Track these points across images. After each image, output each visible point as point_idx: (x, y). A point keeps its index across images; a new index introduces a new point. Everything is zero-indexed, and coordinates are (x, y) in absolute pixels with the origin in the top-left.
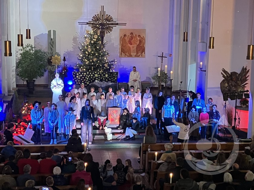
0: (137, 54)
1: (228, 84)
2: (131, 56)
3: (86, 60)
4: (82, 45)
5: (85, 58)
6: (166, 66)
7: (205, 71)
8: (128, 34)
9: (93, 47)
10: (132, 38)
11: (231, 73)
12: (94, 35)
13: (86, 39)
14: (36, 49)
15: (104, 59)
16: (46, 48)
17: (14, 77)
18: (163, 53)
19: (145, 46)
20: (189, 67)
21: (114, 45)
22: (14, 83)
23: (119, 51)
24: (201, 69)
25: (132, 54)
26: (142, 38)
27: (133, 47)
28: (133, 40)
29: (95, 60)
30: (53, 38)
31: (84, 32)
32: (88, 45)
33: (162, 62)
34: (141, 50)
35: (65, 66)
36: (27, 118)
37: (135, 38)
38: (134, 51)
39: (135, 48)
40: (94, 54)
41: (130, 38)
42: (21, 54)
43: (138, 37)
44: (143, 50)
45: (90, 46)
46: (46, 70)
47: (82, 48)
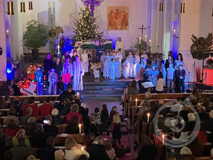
0: (122, 27)
1: (197, 47)
2: (116, 29)
3: (79, 32)
4: (76, 20)
5: (79, 31)
6: (146, 36)
7: (178, 37)
8: (114, 10)
9: (85, 21)
10: (117, 14)
11: (199, 38)
12: (86, 11)
13: (80, 15)
14: (39, 23)
15: (94, 31)
16: (47, 23)
17: (22, 47)
18: (143, 25)
19: (128, 20)
20: (165, 35)
21: (103, 20)
22: (21, 51)
23: (107, 25)
24: (174, 35)
25: (118, 27)
26: (126, 14)
27: (118, 21)
28: (119, 15)
29: (87, 31)
30: (52, 14)
31: (78, 9)
32: (81, 19)
33: (142, 33)
34: (125, 24)
35: (63, 37)
36: (32, 77)
37: (120, 14)
38: (119, 24)
39: (120, 22)
40: (86, 27)
41: (116, 14)
42: (27, 28)
43: (122, 13)
44: (127, 24)
45: (83, 20)
46: (48, 41)
47: (76, 22)
